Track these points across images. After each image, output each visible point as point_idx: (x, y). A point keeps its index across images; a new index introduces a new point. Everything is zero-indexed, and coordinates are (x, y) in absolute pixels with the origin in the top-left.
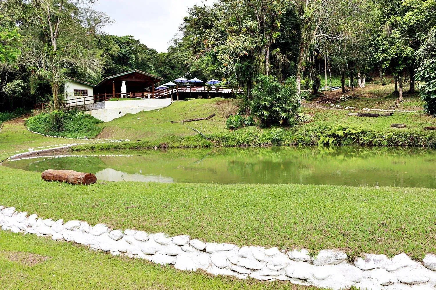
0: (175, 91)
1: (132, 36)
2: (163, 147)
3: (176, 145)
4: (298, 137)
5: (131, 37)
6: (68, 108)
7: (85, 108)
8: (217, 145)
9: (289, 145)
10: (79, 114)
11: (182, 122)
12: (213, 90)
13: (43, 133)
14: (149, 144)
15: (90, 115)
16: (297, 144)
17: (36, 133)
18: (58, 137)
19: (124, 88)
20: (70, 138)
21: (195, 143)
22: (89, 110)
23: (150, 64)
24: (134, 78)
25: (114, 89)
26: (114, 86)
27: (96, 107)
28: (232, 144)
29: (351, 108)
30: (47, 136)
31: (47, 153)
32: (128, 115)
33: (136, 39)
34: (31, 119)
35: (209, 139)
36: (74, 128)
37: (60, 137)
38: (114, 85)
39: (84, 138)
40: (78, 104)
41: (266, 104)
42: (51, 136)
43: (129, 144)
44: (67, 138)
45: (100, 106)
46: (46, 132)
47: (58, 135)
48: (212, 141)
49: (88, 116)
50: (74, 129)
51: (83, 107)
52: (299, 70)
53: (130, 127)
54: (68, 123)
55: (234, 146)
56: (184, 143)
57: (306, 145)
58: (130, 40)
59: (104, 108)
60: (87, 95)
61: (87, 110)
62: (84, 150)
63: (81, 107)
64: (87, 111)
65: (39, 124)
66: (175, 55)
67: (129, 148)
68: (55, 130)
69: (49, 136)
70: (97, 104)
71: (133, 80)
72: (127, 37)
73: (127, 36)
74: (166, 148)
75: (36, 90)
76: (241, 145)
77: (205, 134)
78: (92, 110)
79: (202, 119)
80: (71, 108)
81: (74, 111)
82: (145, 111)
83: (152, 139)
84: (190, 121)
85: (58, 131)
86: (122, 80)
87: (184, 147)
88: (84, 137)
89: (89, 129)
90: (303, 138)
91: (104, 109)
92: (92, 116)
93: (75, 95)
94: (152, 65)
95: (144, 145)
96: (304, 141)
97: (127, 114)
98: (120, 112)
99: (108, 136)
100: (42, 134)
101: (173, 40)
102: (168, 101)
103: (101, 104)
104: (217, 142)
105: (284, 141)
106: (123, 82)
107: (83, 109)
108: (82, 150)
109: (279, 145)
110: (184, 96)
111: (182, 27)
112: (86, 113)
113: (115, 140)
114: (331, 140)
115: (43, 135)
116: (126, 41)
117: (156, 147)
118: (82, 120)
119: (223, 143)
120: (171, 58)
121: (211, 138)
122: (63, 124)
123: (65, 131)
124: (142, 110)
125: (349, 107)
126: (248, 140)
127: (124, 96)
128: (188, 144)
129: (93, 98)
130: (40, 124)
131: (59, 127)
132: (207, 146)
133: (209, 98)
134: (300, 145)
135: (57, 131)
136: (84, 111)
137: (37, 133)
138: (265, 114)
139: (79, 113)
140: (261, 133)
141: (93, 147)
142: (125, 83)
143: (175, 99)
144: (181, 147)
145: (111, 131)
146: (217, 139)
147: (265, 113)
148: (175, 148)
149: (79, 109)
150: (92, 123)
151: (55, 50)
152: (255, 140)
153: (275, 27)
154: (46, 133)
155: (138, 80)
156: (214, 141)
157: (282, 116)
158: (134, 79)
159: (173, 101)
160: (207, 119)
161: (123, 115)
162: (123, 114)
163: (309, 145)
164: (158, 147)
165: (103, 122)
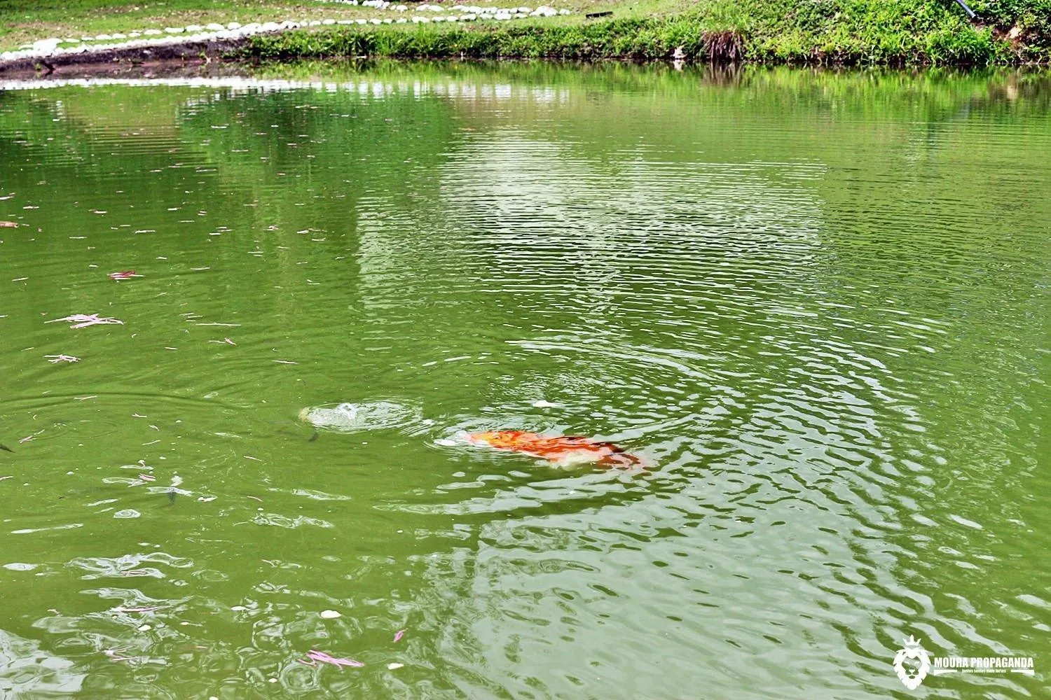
3: (786, 44)
14: (644, 35)
31: (103, 67)
48: (1004, 30)
74: (729, 59)
117: (677, 52)
121: (997, 15)
144: (812, 61)
148: (782, 60)
156: (1015, 32)
164: (689, 55)
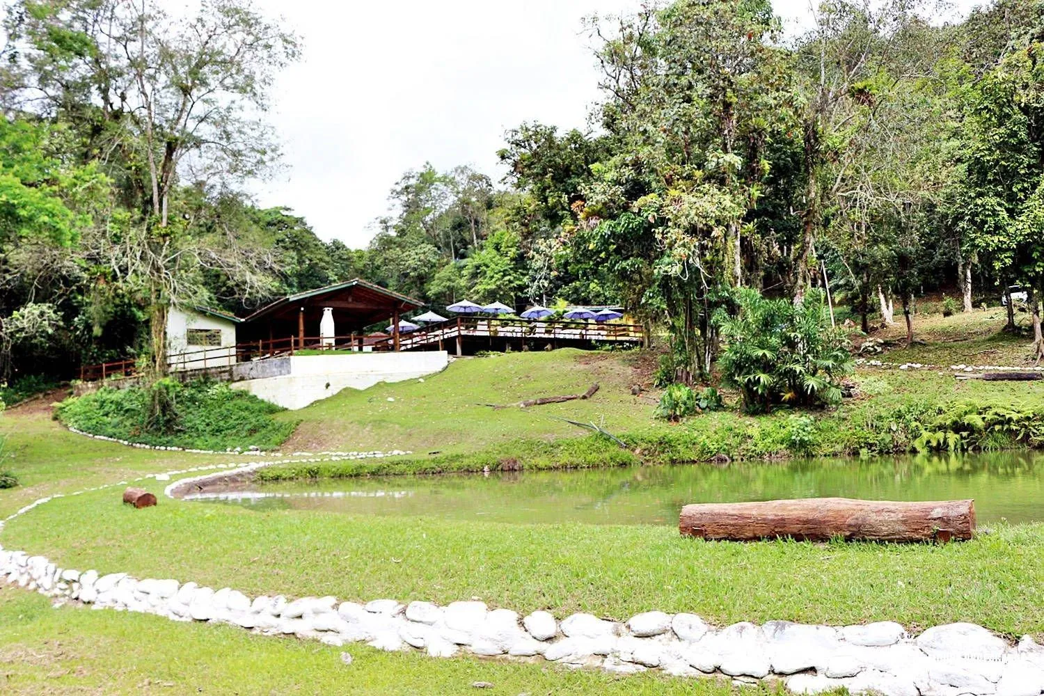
0: (453, 333)
1: (288, 207)
2: (506, 469)
3: (542, 461)
4: (854, 434)
5: (287, 209)
6: (180, 375)
7: (231, 375)
8: (648, 461)
9: (835, 455)
10: (216, 390)
11: (522, 405)
12: (540, 332)
13: (124, 437)
14: (466, 462)
15: (248, 391)
16: (855, 453)
17: (102, 437)
18: (169, 448)
19: (327, 325)
20: (202, 452)
21: (593, 457)
22: (242, 379)
23: (330, 274)
24: (350, 300)
25: (302, 328)
26: (301, 321)
27: (263, 372)
28: (686, 457)
29: (914, 365)
30: (138, 445)
32: (348, 393)
33: (296, 216)
34: (73, 403)
35: (627, 446)
36: (208, 425)
37: (173, 448)
38: (301, 316)
39: (250, 450)
40: (210, 364)
41: (768, 355)
42: (148, 447)
43: (410, 461)
44: (194, 451)
45: (275, 370)
46: (134, 435)
47: (168, 442)
48: (633, 450)
49: (241, 396)
50: (208, 429)
51: (224, 372)
52: (801, 274)
53: (384, 421)
54: (191, 413)
55: (694, 462)
56: (564, 458)
57: (878, 453)
58: (285, 218)
59: (289, 372)
60: (219, 344)
61: (236, 379)
62: (291, 479)
63: (221, 372)
64: (238, 381)
65: (103, 415)
66: (392, 254)
67: (414, 473)
68: (159, 430)
69: (144, 445)
70: (266, 364)
71: (351, 306)
72: (277, 211)
73: (277, 208)
74: (516, 470)
75: (84, 330)
76: (711, 459)
77: (614, 433)
78: (254, 378)
79: (571, 399)
80: (190, 375)
81: (201, 383)
82: (388, 381)
83: (471, 449)
84: (543, 404)
85: (166, 432)
86: (321, 304)
87: (565, 467)
88: (251, 447)
89: (255, 426)
90: (868, 435)
91: (287, 376)
92: (252, 394)
93: (189, 343)
94: (336, 278)
95: (455, 465)
96: (871, 445)
97: (345, 389)
98: (328, 385)
99: (320, 444)
100: (121, 441)
101: (379, 220)
102: (441, 357)
103: (279, 363)
104: (646, 452)
105: (819, 445)
106: (326, 309)
107: (226, 376)
108: (285, 479)
109: (810, 456)
110: (473, 346)
111: (399, 188)
112: (236, 387)
113: (355, 453)
114: (952, 438)
115: (126, 443)
116: (276, 219)
117: (486, 468)
118: (229, 405)
119: (662, 456)
120: (378, 261)
121: (630, 444)
122: (176, 415)
123: (185, 433)
124: (380, 379)
125: (910, 364)
126: (726, 444)
127: (330, 346)
128: (576, 461)
129: (233, 351)
130: (107, 415)
131: (168, 421)
132: (623, 465)
133: (547, 350)
134: (864, 453)
135: (163, 434)
136: (228, 380)
137: (106, 438)
138: (762, 380)
139: (216, 386)
140: (756, 426)
141: (313, 471)
142: (330, 312)
143: (452, 351)
144: (557, 468)
145: (324, 432)
146: (644, 446)
147: (764, 378)
148: (540, 469)
149: (214, 377)
150: (260, 411)
151: (164, 224)
152: (744, 446)
153: (758, 170)
154: (134, 439)
155: (360, 306)
156: (638, 451)
157: (808, 386)
158: (350, 304)
159: (452, 359)
160: (584, 397)
161: (335, 392)
162: (334, 390)
163: (888, 453)
164: (492, 470)
165: (286, 409)
